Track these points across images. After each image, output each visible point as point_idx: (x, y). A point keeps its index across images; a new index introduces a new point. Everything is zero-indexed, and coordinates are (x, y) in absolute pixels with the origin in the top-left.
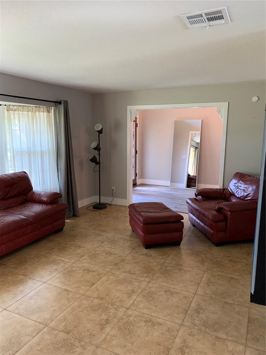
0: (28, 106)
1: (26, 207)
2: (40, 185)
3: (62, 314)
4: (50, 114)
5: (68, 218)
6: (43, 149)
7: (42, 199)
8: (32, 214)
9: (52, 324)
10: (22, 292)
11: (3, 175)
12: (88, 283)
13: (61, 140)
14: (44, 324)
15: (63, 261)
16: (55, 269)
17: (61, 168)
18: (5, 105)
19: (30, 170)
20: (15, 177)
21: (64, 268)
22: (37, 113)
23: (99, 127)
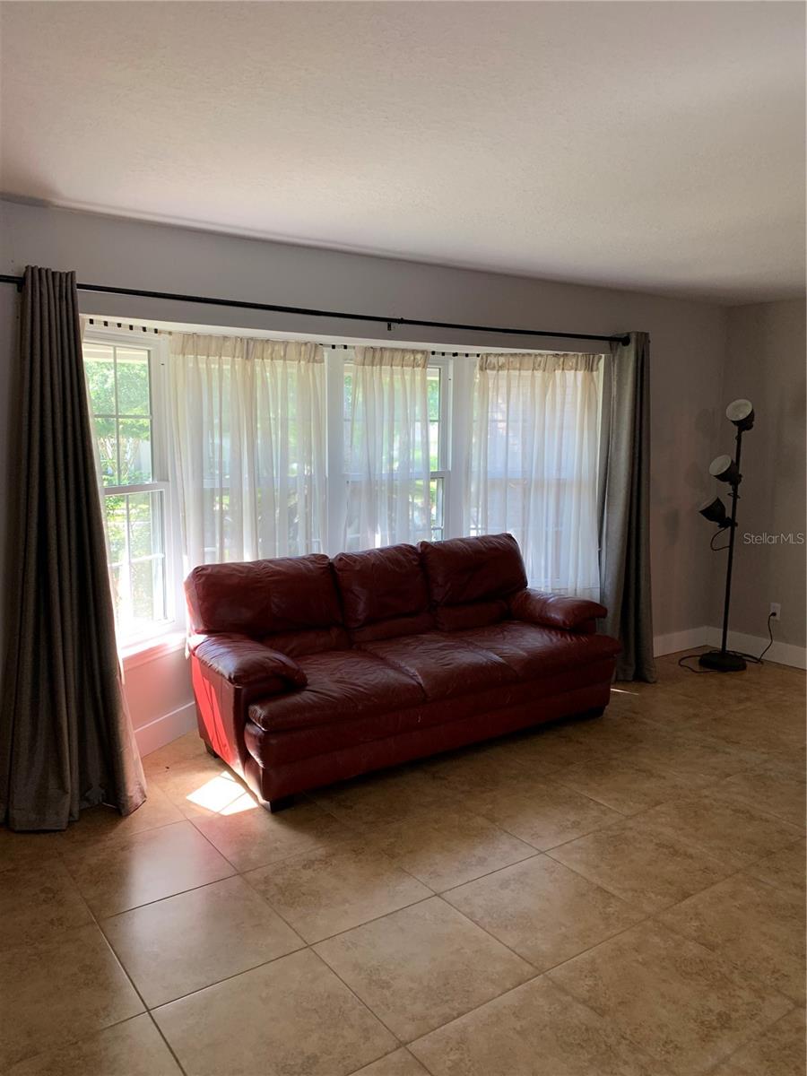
0: (536, 355)
1: (505, 633)
2: (546, 577)
3: (584, 955)
4: (595, 373)
5: (618, 682)
6: (563, 476)
7: (549, 614)
8: (521, 652)
9: (558, 973)
10: (482, 861)
11: (454, 540)
12: (670, 887)
13: (617, 449)
14: (535, 964)
15: (597, 804)
16: (574, 822)
17: (610, 530)
18: (478, 355)
19: (523, 532)
20: (484, 549)
21: (599, 826)
22: (558, 373)
23: (741, 409)
